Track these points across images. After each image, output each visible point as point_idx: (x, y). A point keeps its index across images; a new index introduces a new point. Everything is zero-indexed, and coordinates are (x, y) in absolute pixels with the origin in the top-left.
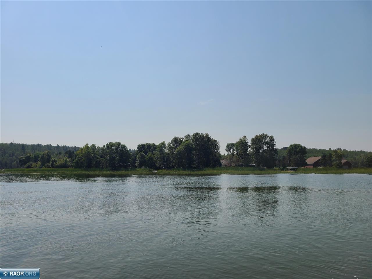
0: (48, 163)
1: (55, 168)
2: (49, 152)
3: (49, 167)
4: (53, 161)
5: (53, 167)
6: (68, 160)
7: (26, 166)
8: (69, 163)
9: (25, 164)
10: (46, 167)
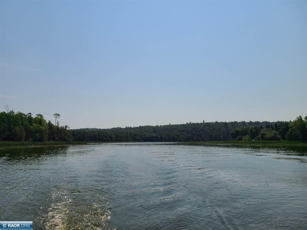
0: (257, 136)
1: (265, 140)
2: (256, 126)
3: (259, 139)
4: (262, 134)
5: (263, 140)
6: (276, 133)
7: (237, 139)
8: (279, 136)
9: (236, 137)
10: (256, 139)
